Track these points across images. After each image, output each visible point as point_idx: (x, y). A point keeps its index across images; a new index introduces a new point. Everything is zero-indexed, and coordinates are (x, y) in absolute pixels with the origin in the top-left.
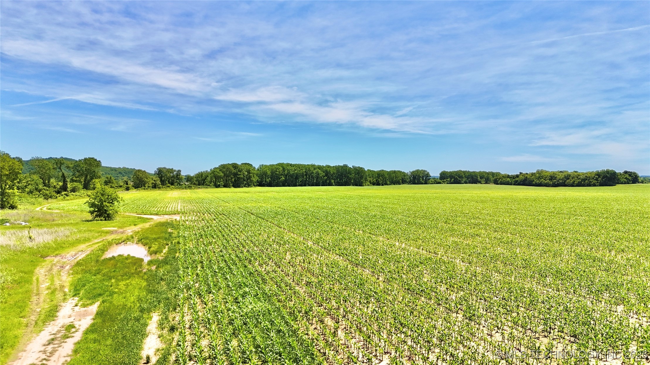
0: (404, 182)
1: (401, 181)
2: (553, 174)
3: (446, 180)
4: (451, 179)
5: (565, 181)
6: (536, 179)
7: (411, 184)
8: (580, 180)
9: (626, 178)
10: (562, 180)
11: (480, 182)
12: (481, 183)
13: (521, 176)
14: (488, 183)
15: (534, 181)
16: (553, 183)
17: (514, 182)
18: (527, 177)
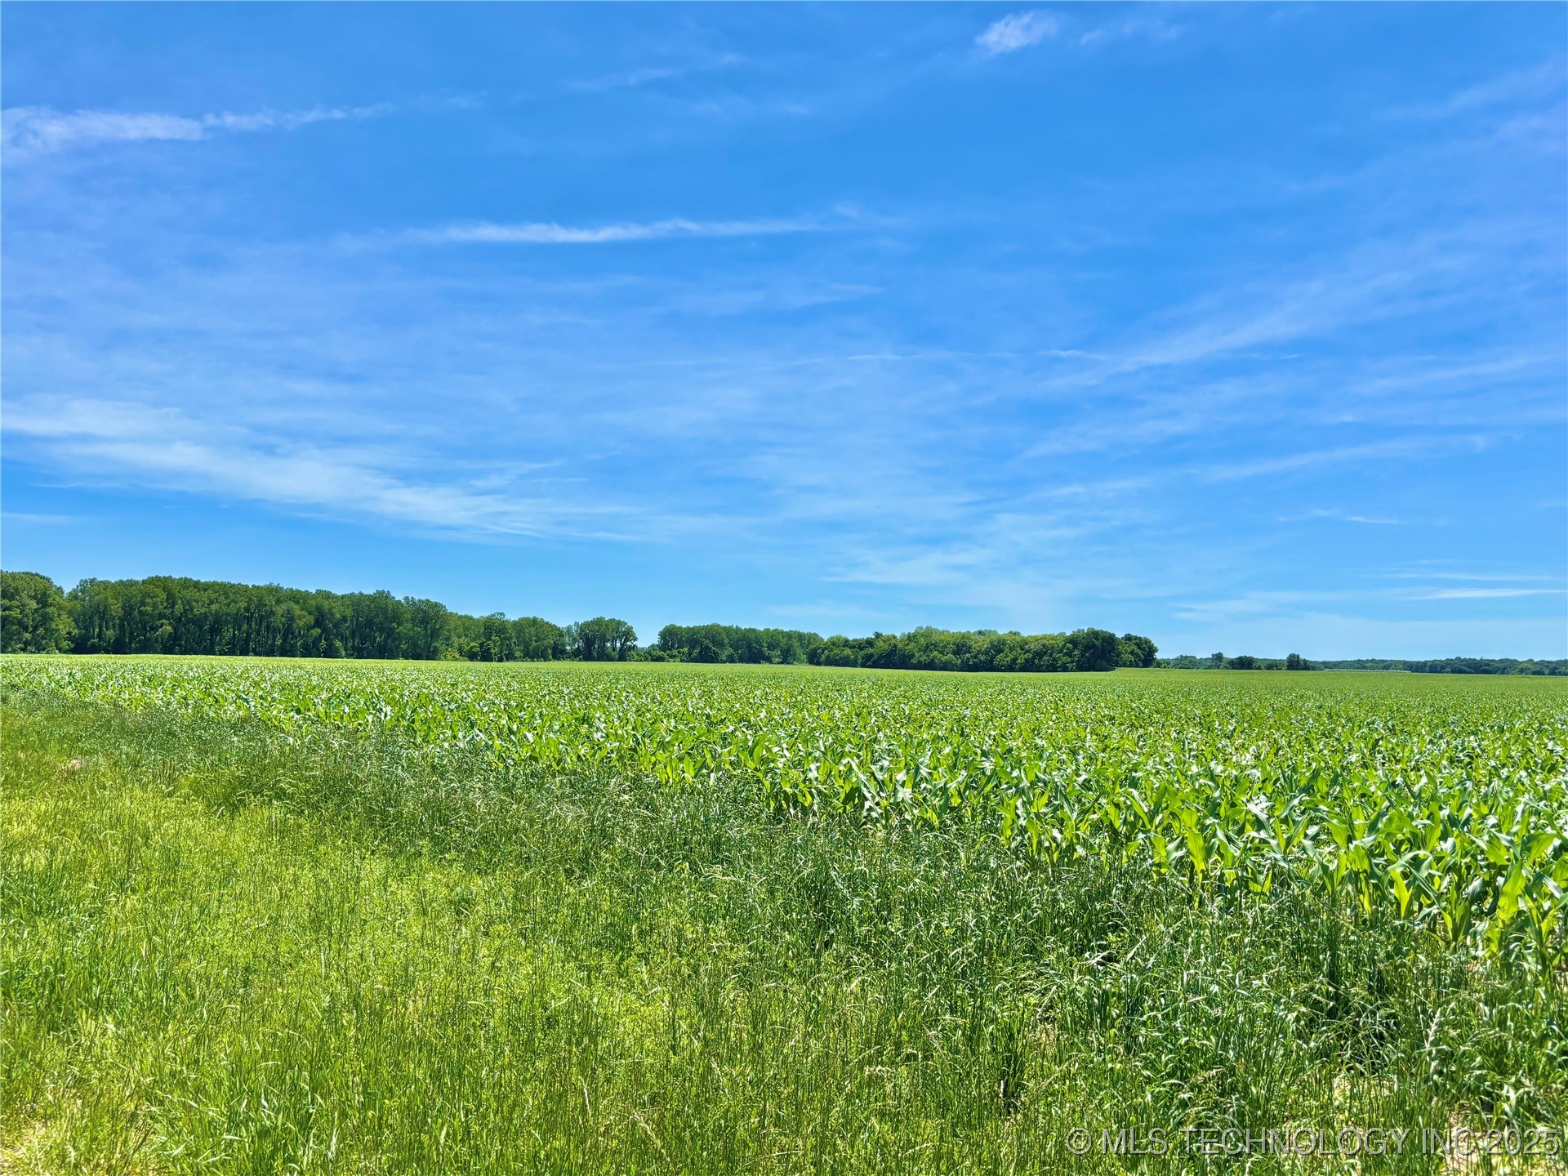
0: (558, 653)
1: (550, 651)
3: (679, 652)
4: (692, 648)
5: (993, 657)
6: (920, 650)
7: (580, 660)
10: (986, 653)
11: (769, 660)
12: (771, 662)
13: (881, 644)
15: (913, 655)
16: (962, 662)
17: (863, 658)
18: (895, 646)
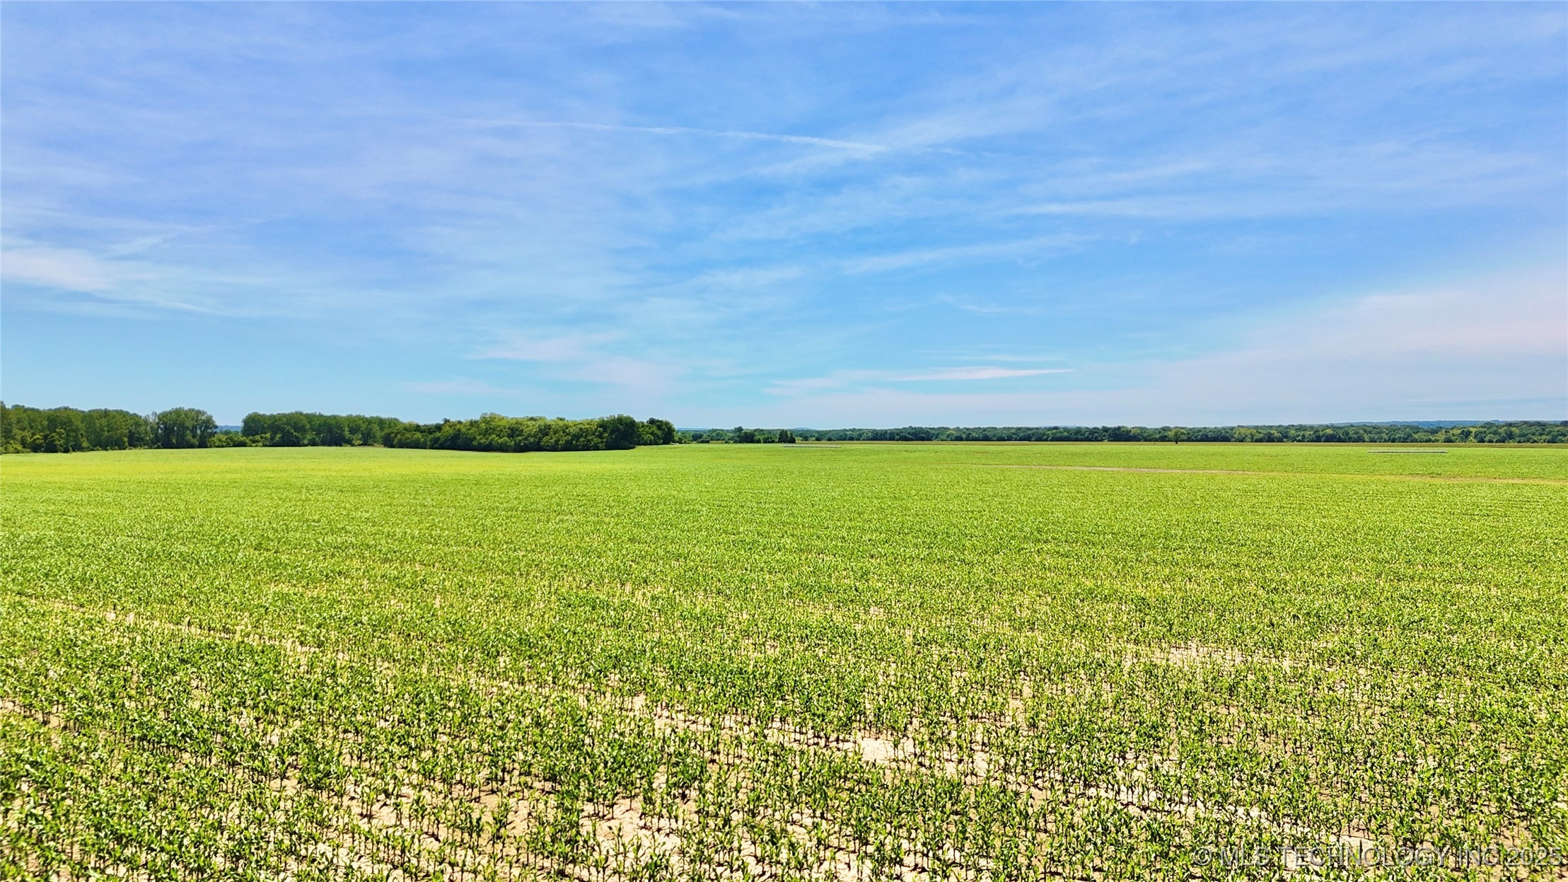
0: (134, 441)
1: (126, 439)
2: (516, 423)
3: (262, 438)
4: (274, 434)
5: (540, 439)
6: (480, 434)
7: (158, 448)
8: (570, 438)
9: (652, 433)
10: (534, 436)
11: (350, 443)
12: (353, 445)
13: (448, 428)
14: (369, 445)
15: (475, 438)
16: (515, 443)
17: (431, 441)
18: (459, 430)
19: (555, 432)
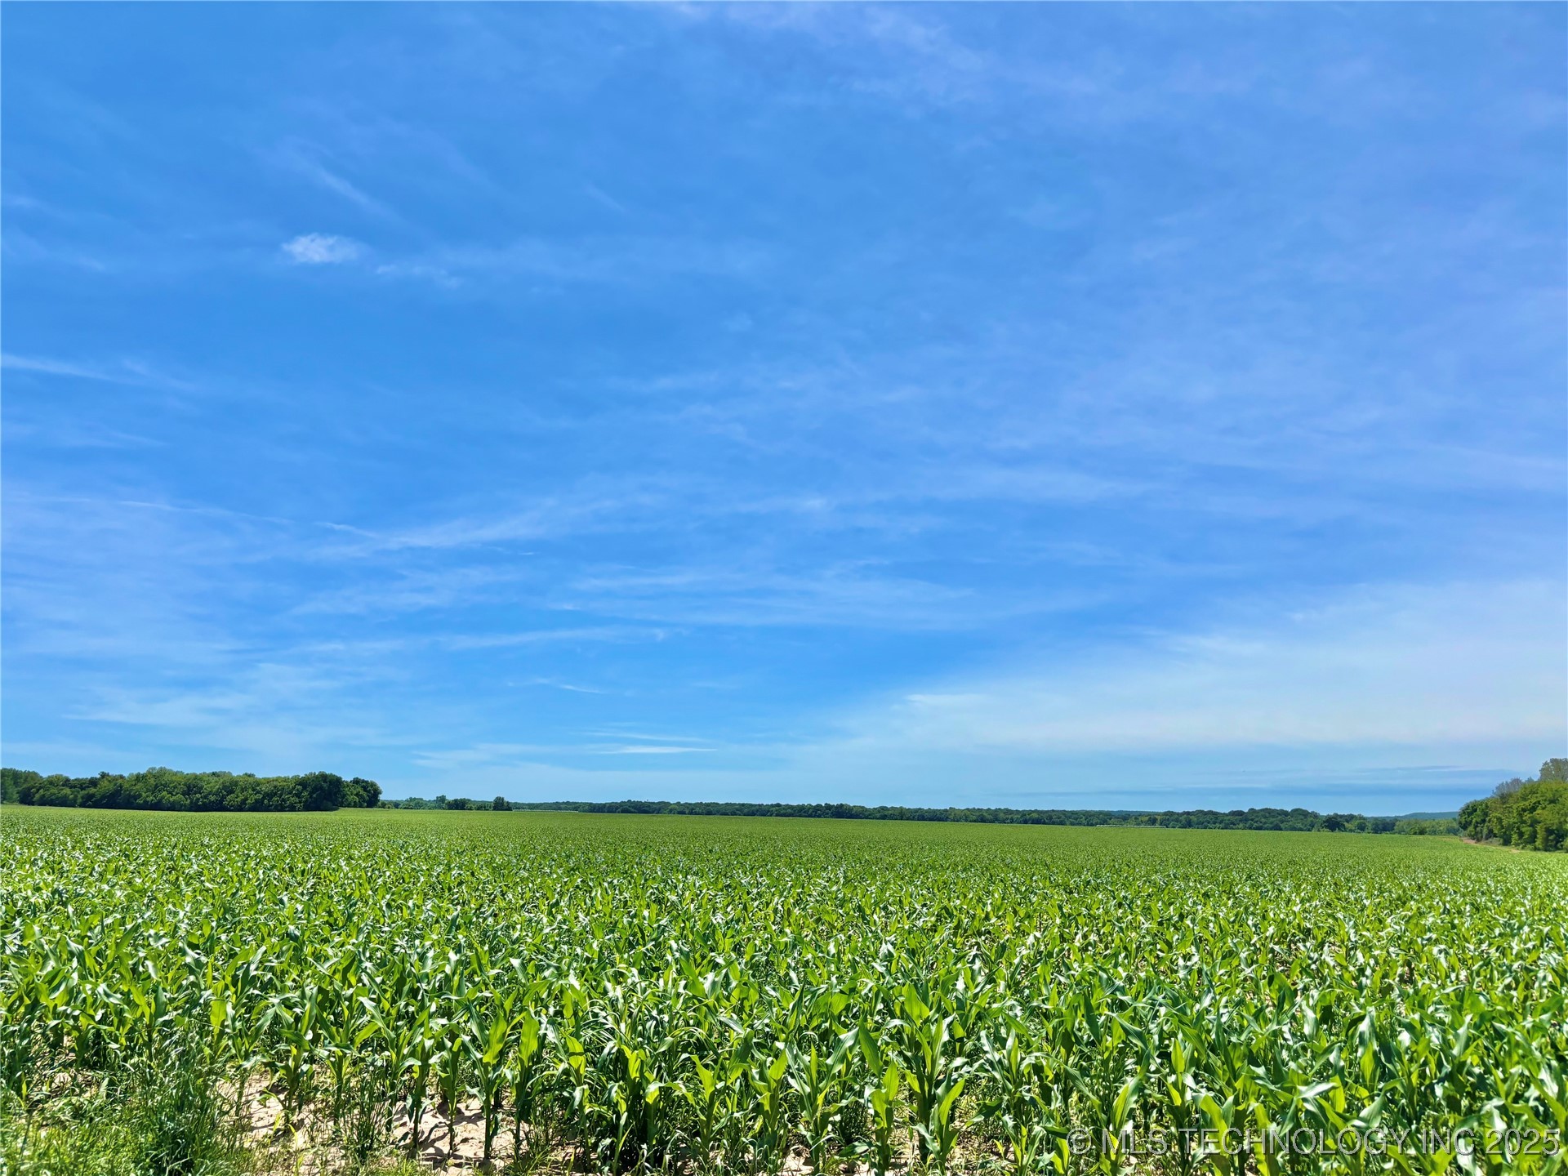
2: (195, 779)
5: (224, 797)
6: (148, 790)
8: (261, 796)
9: (357, 795)
10: (216, 794)
13: (105, 783)
15: (140, 796)
16: (191, 802)
17: (82, 798)
18: (121, 786)
19: (243, 790)
